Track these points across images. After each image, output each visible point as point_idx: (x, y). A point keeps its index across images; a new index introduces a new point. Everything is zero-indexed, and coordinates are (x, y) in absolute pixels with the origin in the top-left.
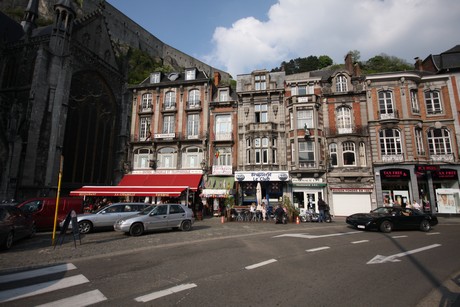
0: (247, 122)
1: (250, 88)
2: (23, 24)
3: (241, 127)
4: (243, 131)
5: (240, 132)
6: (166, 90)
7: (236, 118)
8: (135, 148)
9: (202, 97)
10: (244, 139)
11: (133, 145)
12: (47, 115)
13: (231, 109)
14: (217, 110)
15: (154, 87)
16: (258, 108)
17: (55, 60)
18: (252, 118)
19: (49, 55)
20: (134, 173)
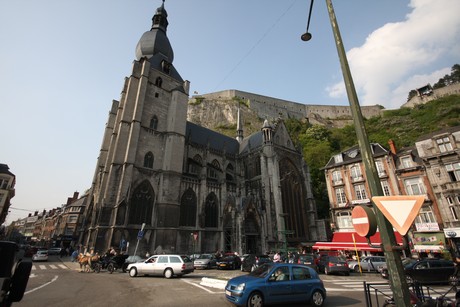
0: (441, 182)
1: (434, 151)
2: (237, 138)
3: (435, 187)
4: (439, 190)
5: (436, 191)
6: (350, 166)
7: (427, 180)
8: (337, 212)
9: (385, 166)
10: (443, 197)
11: (334, 210)
12: (271, 194)
13: (419, 172)
14: (403, 175)
15: (340, 166)
16: (450, 168)
17: (269, 160)
18: (446, 178)
19: (266, 158)
20: (341, 231)
